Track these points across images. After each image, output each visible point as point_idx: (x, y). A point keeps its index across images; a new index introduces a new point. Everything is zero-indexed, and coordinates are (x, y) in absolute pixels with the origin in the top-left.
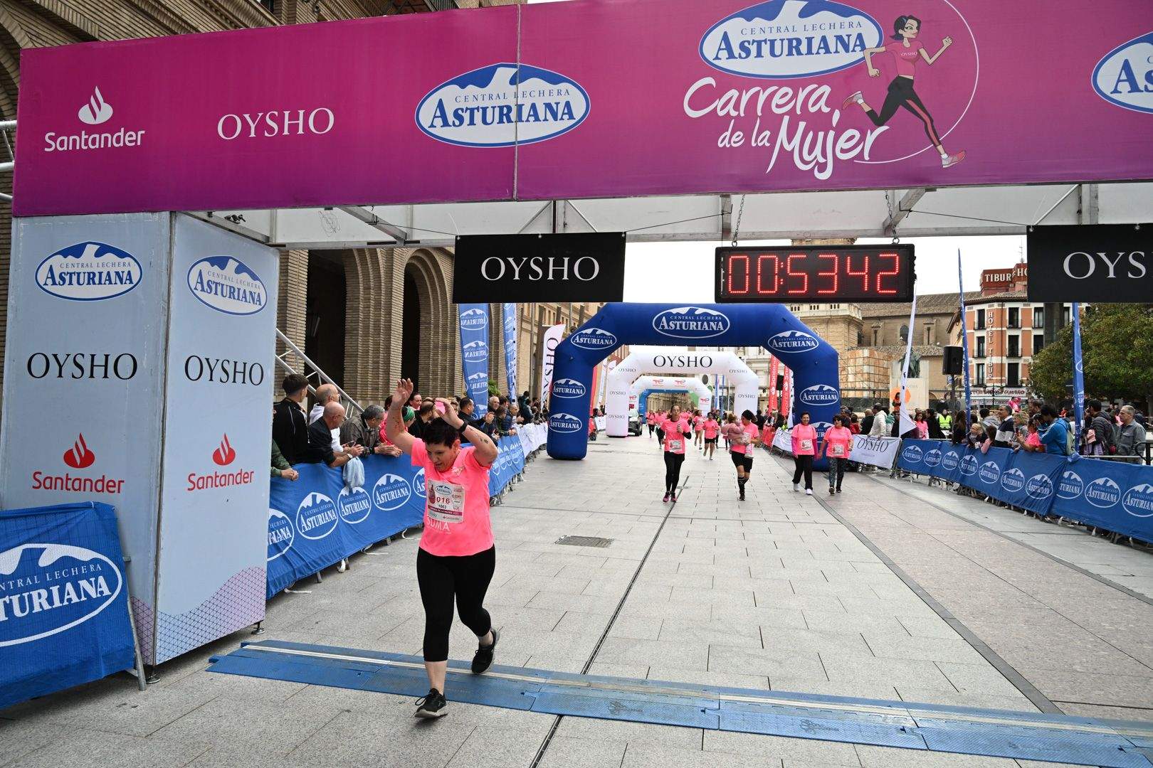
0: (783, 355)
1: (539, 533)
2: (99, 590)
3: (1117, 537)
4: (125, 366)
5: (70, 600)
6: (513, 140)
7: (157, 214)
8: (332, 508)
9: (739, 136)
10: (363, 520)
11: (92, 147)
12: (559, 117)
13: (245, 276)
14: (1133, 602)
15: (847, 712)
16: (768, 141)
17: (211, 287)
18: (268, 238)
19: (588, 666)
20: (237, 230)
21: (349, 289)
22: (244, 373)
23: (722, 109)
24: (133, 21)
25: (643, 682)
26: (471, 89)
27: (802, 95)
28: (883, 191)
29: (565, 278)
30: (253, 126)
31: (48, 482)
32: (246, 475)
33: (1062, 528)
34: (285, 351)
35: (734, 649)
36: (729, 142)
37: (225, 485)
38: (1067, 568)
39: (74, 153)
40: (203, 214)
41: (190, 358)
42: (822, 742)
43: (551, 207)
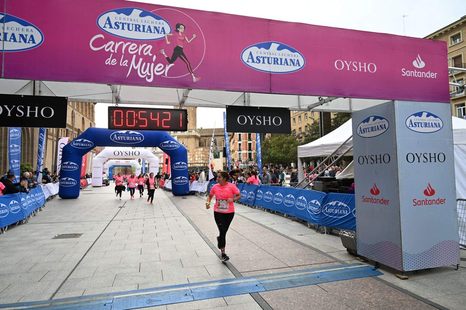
0: (166, 151)
1: (44, 235)
3: (272, 211)
6: (2, 49)
9: (115, 61)
12: (27, 41)
14: (272, 233)
15: (167, 292)
16: (127, 64)
19: (54, 295)
23: (107, 49)
25: (80, 298)
27: (141, 48)
28: (176, 89)
29: (36, 116)
33: (257, 210)
35: (127, 275)
36: (110, 63)
38: (256, 224)
42: (154, 307)
43: (32, 83)
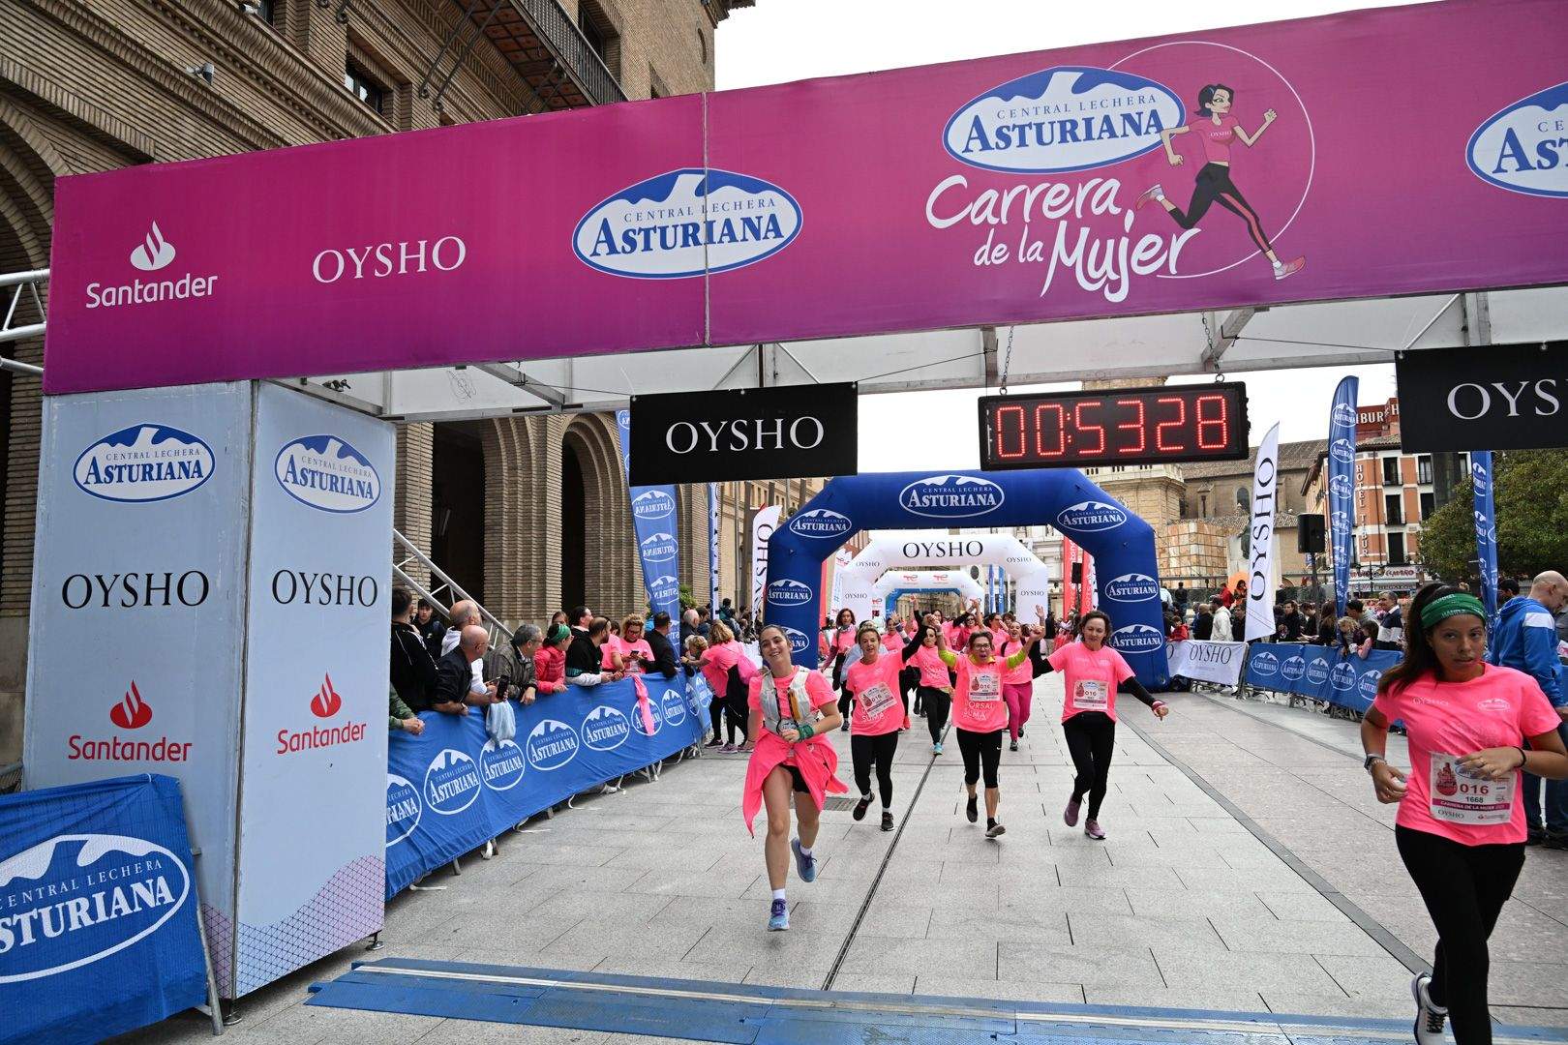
2: (159, 896)
4: (193, 588)
5: (119, 911)
6: (703, 268)
7: (234, 384)
8: (473, 770)
9: (1002, 249)
10: (514, 784)
11: (148, 300)
12: (762, 235)
13: (351, 460)
15: (1194, 1031)
16: (1041, 255)
17: (307, 477)
18: (380, 409)
19: (831, 979)
20: (339, 400)
21: (488, 470)
22: (351, 590)
23: (977, 216)
24: (200, 133)
25: (909, 999)
26: (645, 204)
27: (1082, 194)
28: (1199, 314)
29: (779, 445)
30: (359, 264)
31: (89, 749)
32: (356, 730)
34: (403, 558)
35: (1033, 947)
36: (989, 258)
37: (327, 743)
39: (125, 309)
40: (295, 382)
41: (279, 573)
43: (755, 353)
